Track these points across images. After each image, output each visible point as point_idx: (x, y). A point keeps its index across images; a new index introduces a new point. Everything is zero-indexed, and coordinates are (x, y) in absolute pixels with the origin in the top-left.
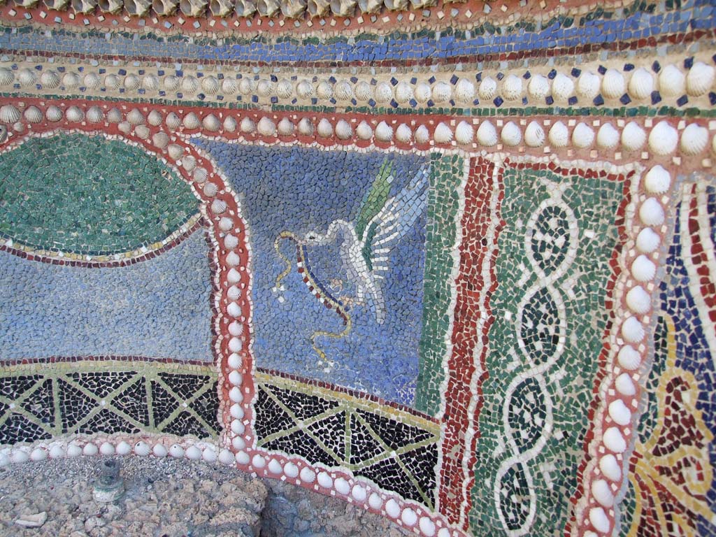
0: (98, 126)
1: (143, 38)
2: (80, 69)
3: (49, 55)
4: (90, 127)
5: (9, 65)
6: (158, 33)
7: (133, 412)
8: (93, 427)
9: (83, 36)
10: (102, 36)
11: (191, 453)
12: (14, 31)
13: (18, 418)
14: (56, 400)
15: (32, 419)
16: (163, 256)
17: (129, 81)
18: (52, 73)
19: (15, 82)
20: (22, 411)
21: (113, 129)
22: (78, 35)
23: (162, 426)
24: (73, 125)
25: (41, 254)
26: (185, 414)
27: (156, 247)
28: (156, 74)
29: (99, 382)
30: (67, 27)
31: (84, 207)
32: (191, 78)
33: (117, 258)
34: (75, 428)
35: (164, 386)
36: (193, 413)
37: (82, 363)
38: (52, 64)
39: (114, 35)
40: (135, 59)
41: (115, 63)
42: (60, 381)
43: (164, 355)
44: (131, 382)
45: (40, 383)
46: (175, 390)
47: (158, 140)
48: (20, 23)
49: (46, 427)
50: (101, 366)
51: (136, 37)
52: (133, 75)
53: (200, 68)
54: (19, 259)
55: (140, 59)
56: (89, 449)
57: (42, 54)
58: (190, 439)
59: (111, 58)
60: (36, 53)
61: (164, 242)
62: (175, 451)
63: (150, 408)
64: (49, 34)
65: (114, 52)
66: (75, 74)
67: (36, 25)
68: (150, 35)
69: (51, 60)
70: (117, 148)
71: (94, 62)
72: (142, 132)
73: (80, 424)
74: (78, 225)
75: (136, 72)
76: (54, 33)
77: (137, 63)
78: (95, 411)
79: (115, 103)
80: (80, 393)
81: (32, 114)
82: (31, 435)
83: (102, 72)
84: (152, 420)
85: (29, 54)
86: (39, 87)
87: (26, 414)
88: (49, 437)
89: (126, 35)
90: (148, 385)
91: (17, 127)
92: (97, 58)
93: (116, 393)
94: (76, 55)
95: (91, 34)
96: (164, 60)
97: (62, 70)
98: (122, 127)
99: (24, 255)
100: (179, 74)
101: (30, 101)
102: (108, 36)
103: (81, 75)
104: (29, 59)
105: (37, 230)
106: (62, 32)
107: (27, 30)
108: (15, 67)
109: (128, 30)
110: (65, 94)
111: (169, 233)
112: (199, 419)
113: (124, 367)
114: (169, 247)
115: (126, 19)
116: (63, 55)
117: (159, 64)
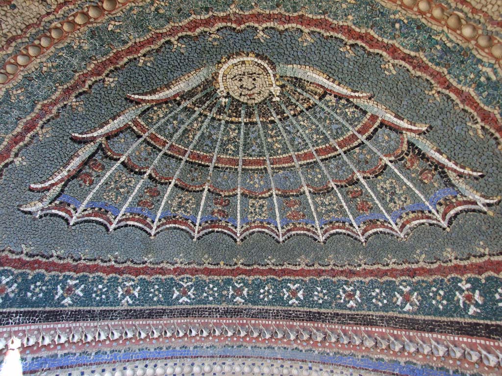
1: (293, 350)
2: (262, 364)
3: (249, 357)
5: (231, 363)
6: (300, 348)
9: (265, 348)
10: (274, 348)
12: (235, 347)
17: (285, 371)
18: (249, 366)
19: (233, 371)
22: (262, 348)
28: (299, 368)
30: (258, 345)
32: (316, 371)
38: (249, 362)
39: (279, 348)
40: (288, 360)
41: (279, 361)
48: (238, 344)
51: (289, 349)
52: (287, 368)
53: (321, 366)
55: (291, 360)
57: (246, 357)
59: (277, 359)
60: (243, 357)
64: (249, 348)
65: (279, 356)
66: (259, 367)
67: (245, 344)
68: (296, 348)
69: (249, 360)
71: (269, 361)
75: (289, 366)
76: (252, 347)
77: (289, 362)
83: (272, 365)
85: (240, 357)
86: (243, 373)
89: (285, 348)
92: (270, 359)
94: (261, 357)
95: (268, 348)
96: (303, 361)
97: (254, 364)
100: (310, 368)
102: (276, 348)
103: (262, 367)
104: (240, 360)
106: (255, 347)
107: (239, 346)
108: (233, 364)
109: (286, 346)
115: (285, 340)
116: (255, 357)
117: (300, 363)
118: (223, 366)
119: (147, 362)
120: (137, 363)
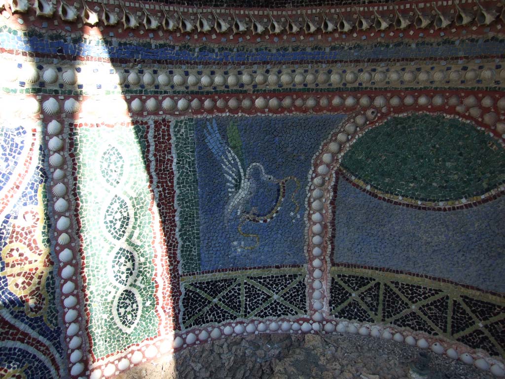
0: (441, 109)
1: (487, 41)
2: (432, 68)
3: (412, 60)
4: (434, 109)
5: (384, 69)
7: (435, 319)
8: (403, 322)
9: (438, 44)
10: (453, 43)
11: (481, 364)
12: (391, 46)
13: (355, 304)
14: (381, 298)
15: (364, 307)
16: (480, 207)
17: (470, 75)
18: (412, 72)
19: (387, 80)
20: (359, 300)
21: (452, 110)
22: (434, 45)
23: (456, 336)
24: (422, 108)
25: (387, 197)
26: (479, 332)
27: (475, 200)
28: (494, 67)
29: (413, 291)
30: (427, 40)
31: (421, 166)
33: (441, 204)
34: (390, 320)
35: (464, 306)
36: (487, 333)
37: (403, 276)
38: (413, 66)
39: (463, 41)
40: (477, 57)
41: (460, 62)
42: (385, 285)
43: (468, 282)
44: (437, 297)
45: (373, 283)
46: (473, 312)
47: (488, 118)
48: (395, 41)
49: (372, 314)
50: (416, 281)
51: (480, 42)
52: (473, 70)
54: (373, 199)
55: (481, 57)
56: (398, 337)
57: (407, 60)
58: (480, 353)
59: (457, 58)
60: (403, 60)
61: (483, 197)
62: (466, 358)
63: (449, 320)
64: (413, 46)
65: (461, 54)
66: (428, 72)
67: (406, 40)
68: (493, 38)
69: (412, 63)
70: (453, 124)
71: (443, 63)
72: (475, 112)
73: (394, 318)
74: (415, 178)
75: (476, 67)
76: (417, 45)
77: (478, 61)
78: (406, 312)
79: (455, 92)
80: (398, 296)
81: (395, 101)
82: (362, 318)
83: (448, 69)
84: (449, 329)
85: (398, 61)
86: (402, 82)
87: (360, 302)
88: (373, 321)
89: (472, 40)
90: (450, 303)
91: (384, 110)
92: (446, 59)
93: (424, 302)
94: (431, 58)
95: (445, 42)
97: (419, 70)
98: (459, 109)
99: (376, 196)
101: (395, 92)
102: (457, 43)
103: (432, 72)
104: (398, 64)
105: (387, 180)
106: (423, 43)
107: (398, 45)
108: (388, 70)
109: (474, 36)
110: (419, 86)
111: (488, 190)
112: (492, 339)
113: (434, 285)
114: (485, 201)
115: (474, 28)
116: (421, 59)
117: (497, 60)
118: (373, 74)
119: (269, 67)
120: (255, 67)
